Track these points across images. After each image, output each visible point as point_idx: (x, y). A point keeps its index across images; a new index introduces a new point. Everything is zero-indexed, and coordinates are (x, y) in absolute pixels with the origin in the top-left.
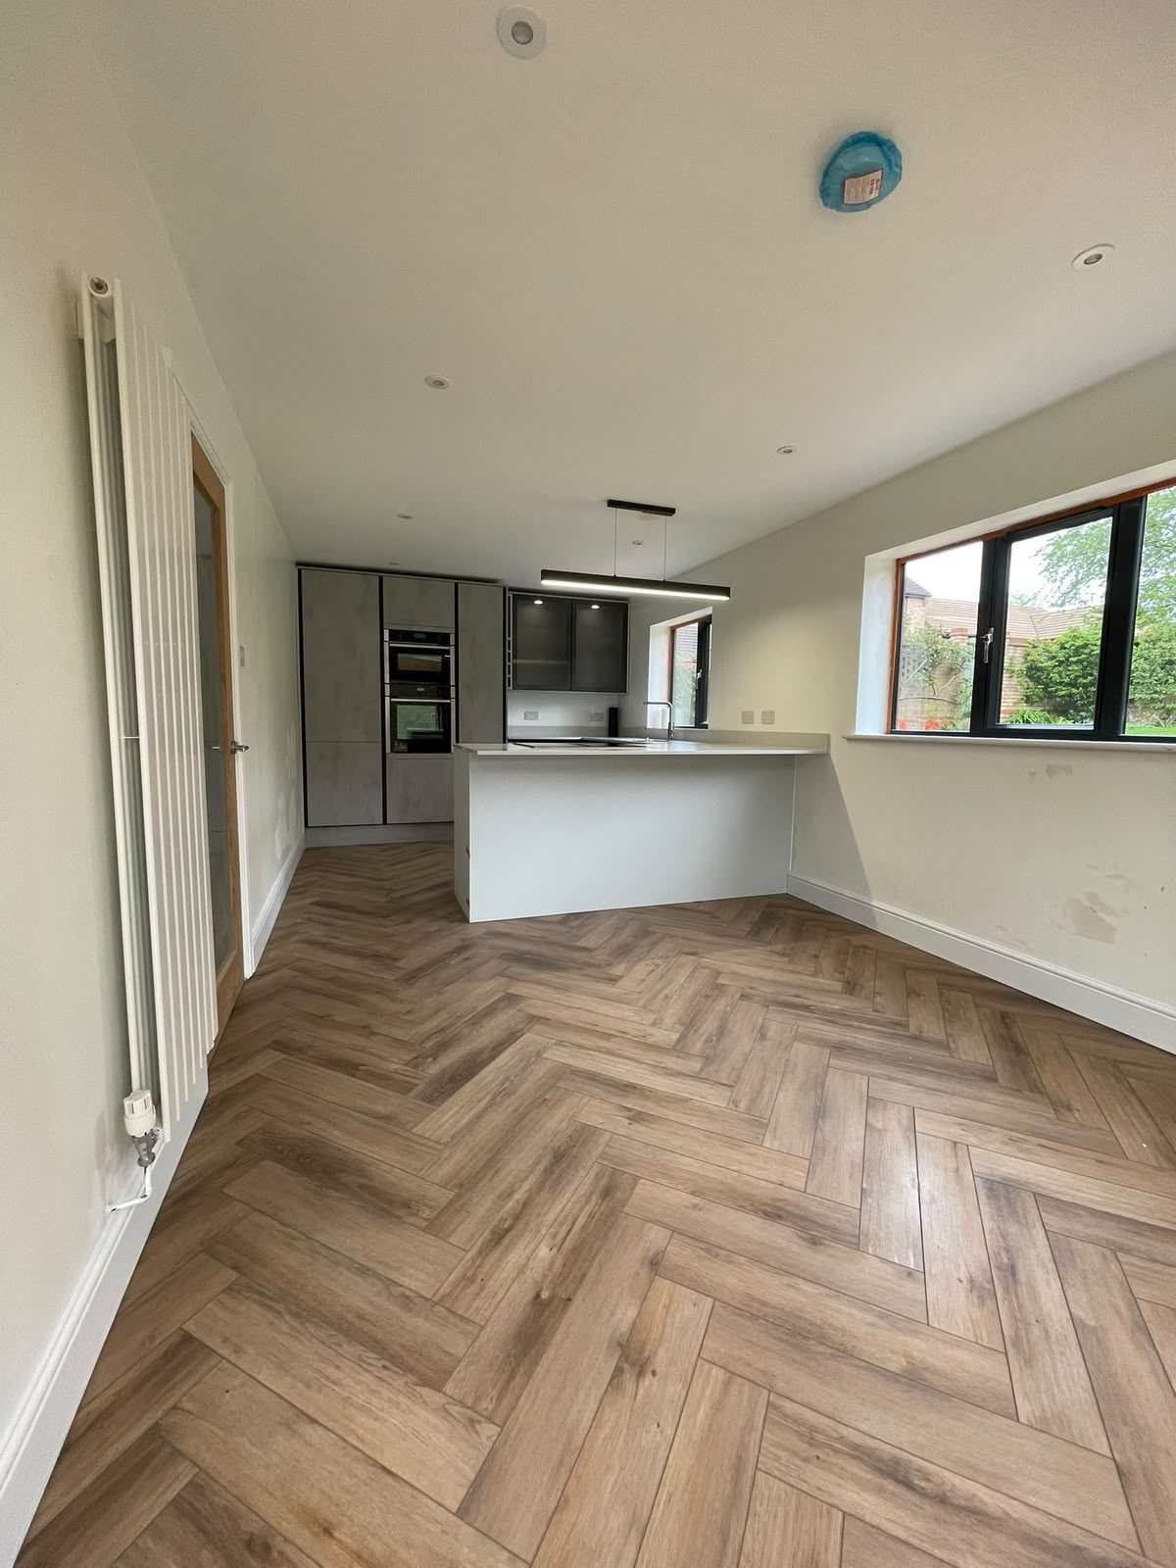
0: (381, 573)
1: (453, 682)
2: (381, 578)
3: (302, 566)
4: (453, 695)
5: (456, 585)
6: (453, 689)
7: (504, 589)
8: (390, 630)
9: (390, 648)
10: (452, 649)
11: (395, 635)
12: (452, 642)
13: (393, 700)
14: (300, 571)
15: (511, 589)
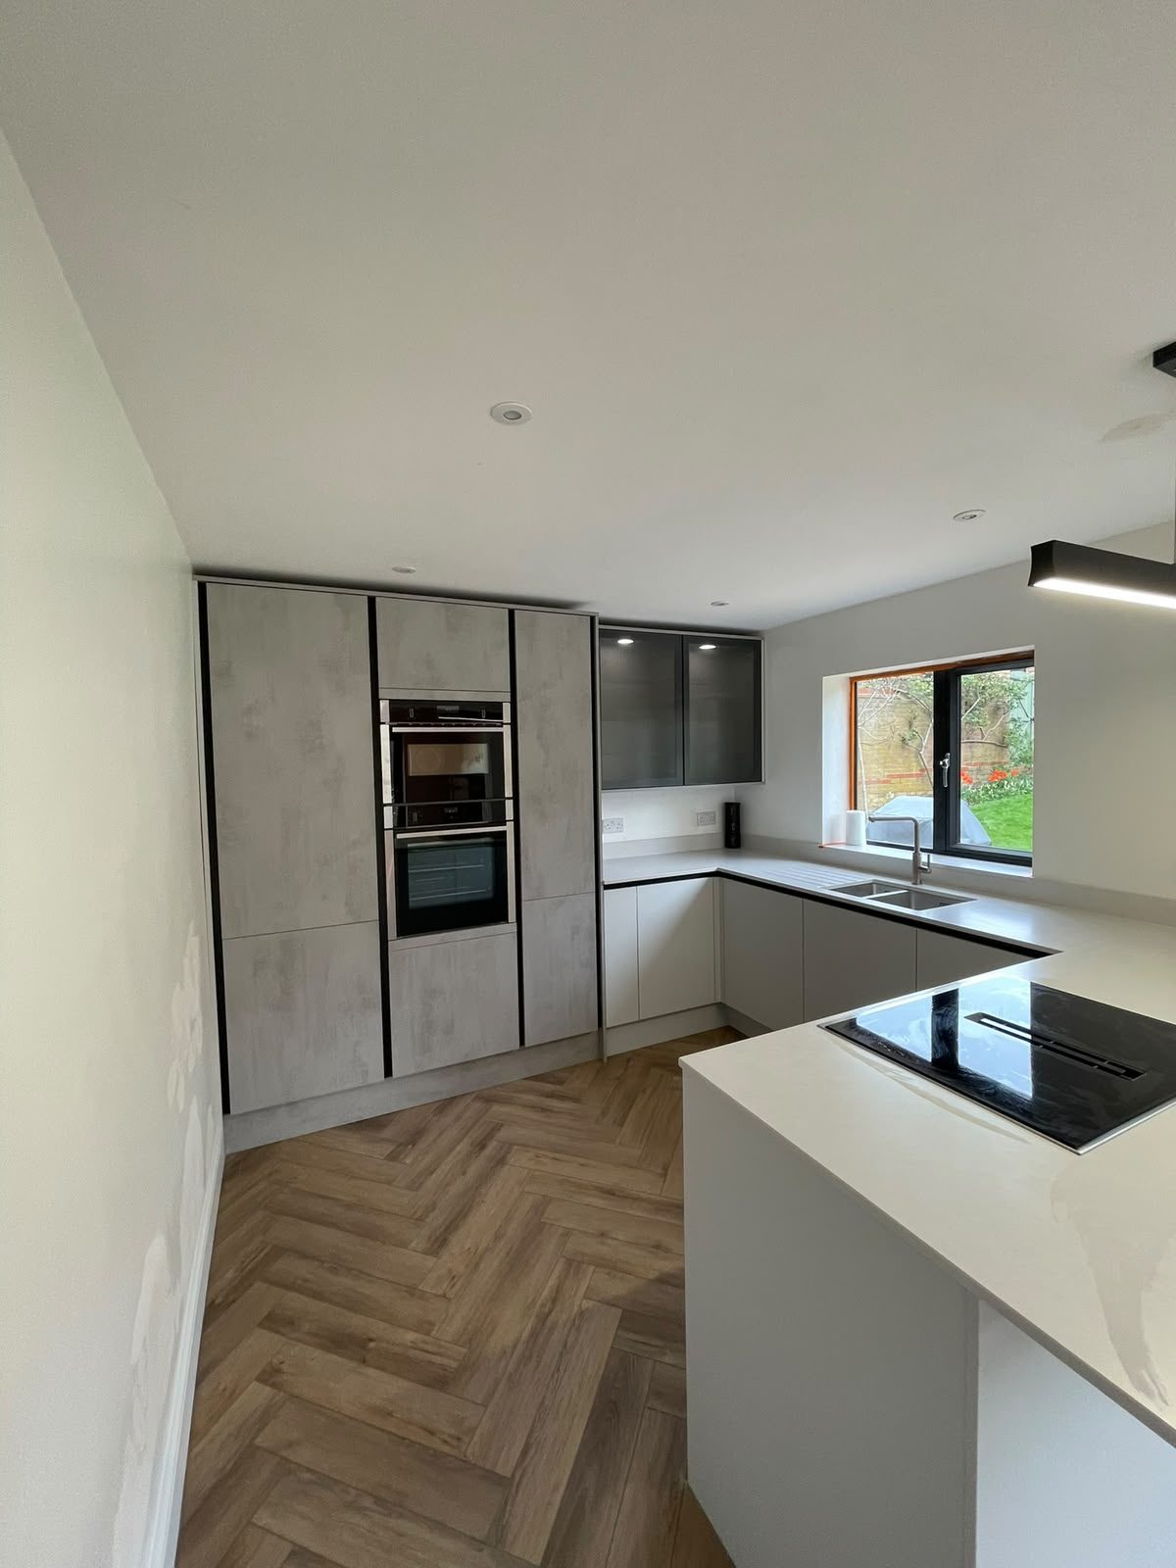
0: (373, 594)
1: (508, 792)
2: (372, 601)
3: (206, 578)
4: (509, 814)
5: (511, 613)
6: (509, 805)
7: (592, 619)
8: (392, 702)
9: (393, 736)
10: (506, 731)
11: (401, 711)
12: (507, 717)
13: (399, 836)
14: (202, 587)
15: (603, 622)
